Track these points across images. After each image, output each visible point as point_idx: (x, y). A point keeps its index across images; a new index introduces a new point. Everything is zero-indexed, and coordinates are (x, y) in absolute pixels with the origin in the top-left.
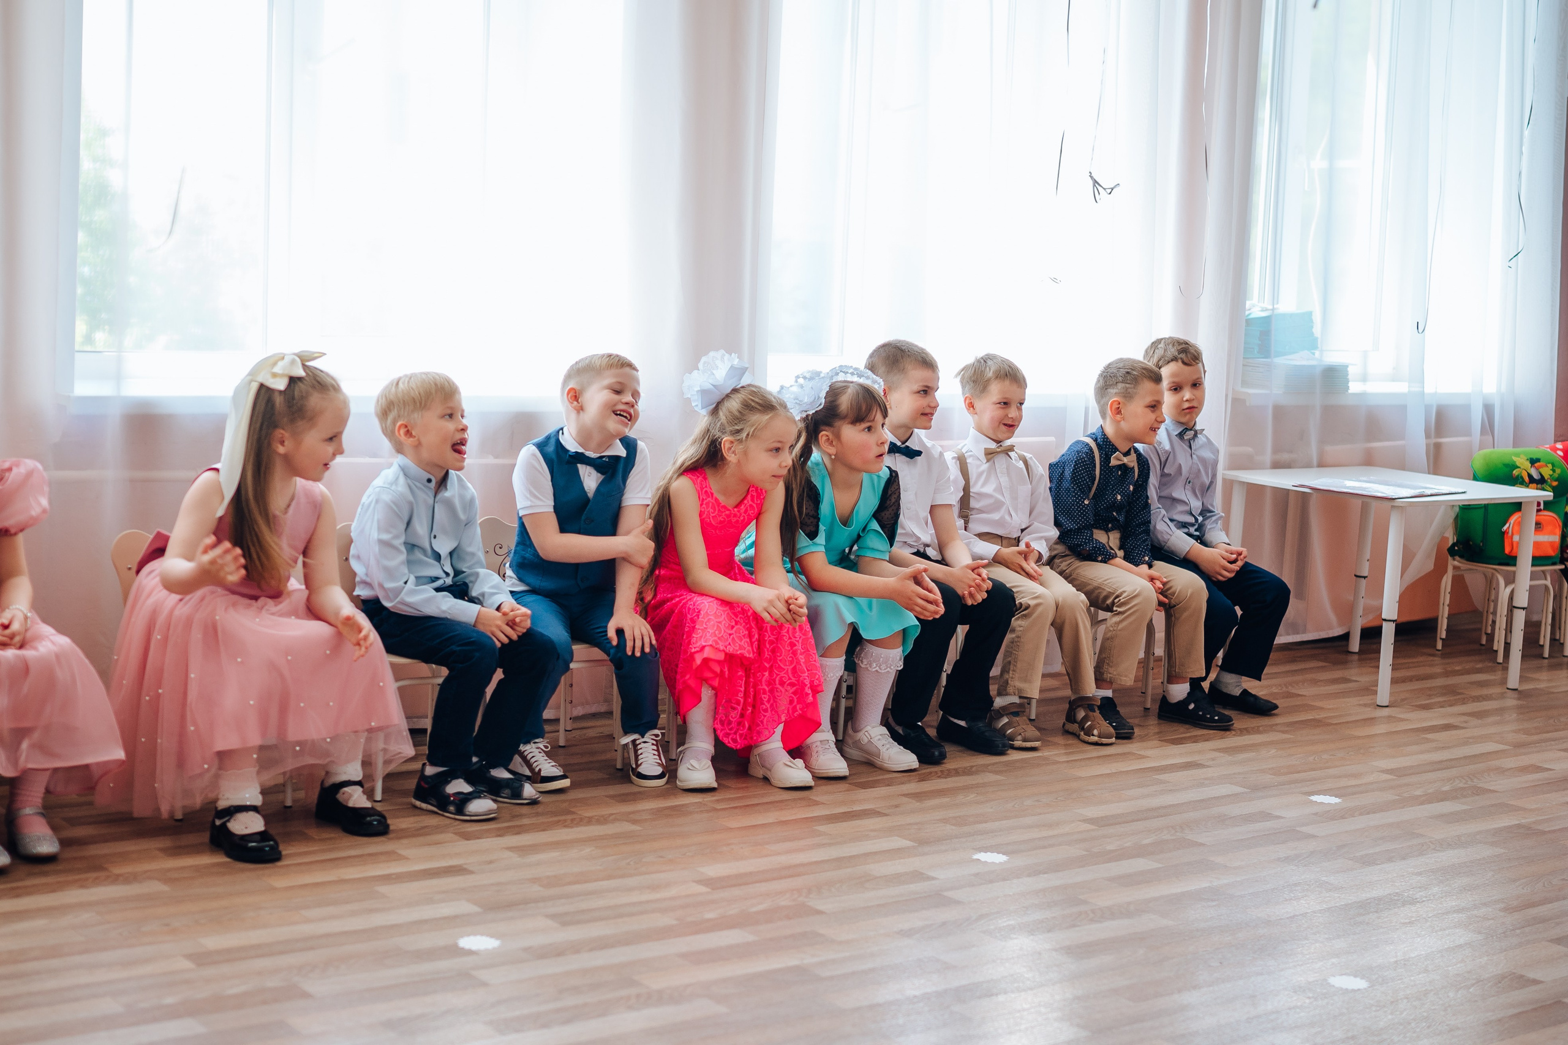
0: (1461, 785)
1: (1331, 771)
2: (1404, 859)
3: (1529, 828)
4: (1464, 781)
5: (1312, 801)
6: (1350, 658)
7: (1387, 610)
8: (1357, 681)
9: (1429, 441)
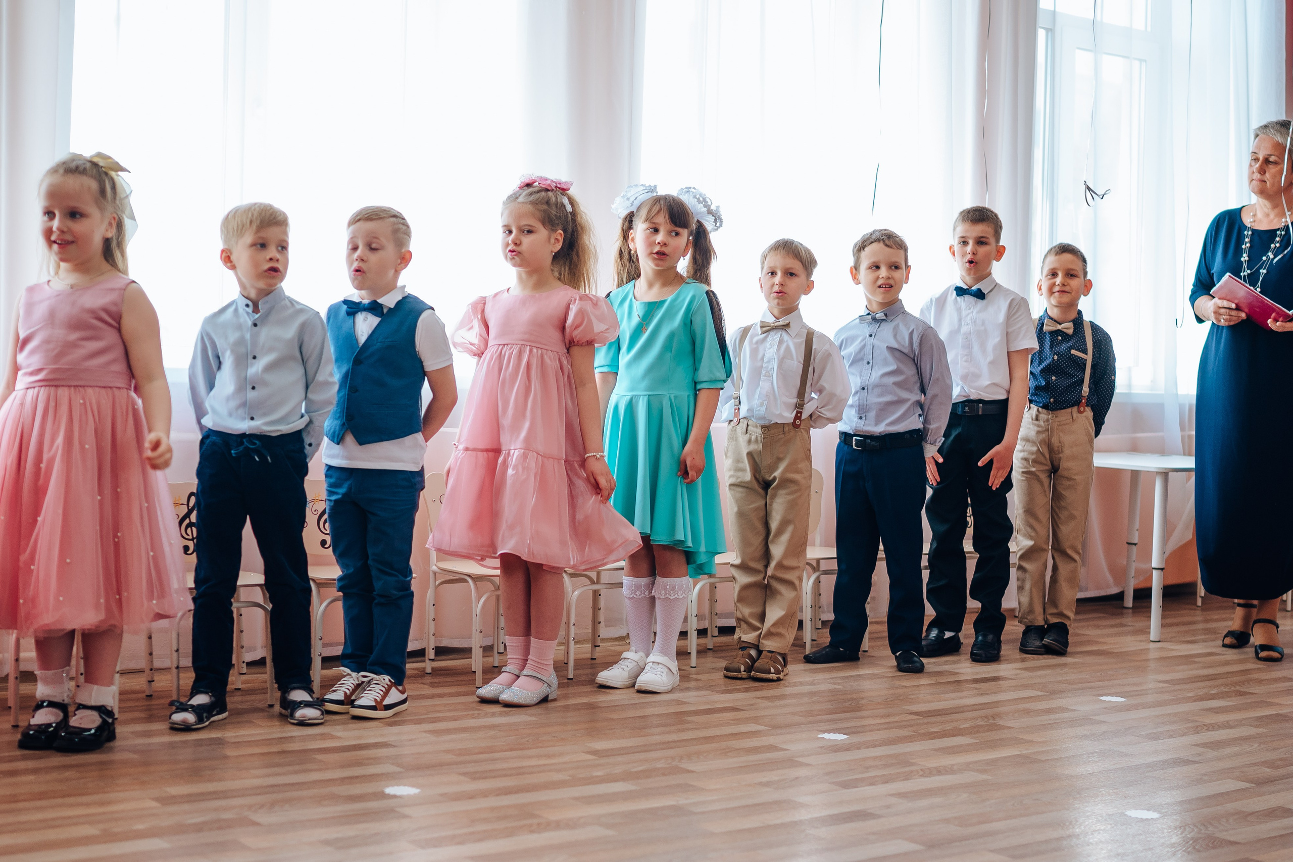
0: (1225, 690)
1: (1117, 682)
3: (1286, 717)
4: (1228, 688)
5: (1101, 700)
6: (1125, 611)
7: (1156, 560)
8: (1132, 626)
9: (1184, 433)
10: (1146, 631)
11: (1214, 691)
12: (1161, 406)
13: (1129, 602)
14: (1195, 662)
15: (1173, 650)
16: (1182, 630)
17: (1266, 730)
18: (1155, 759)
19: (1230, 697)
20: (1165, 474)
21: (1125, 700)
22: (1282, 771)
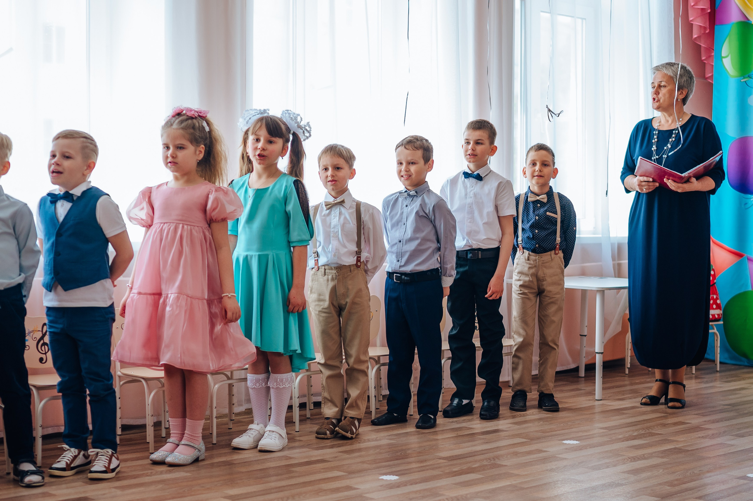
0: (643, 432)
1: (574, 430)
2: (615, 466)
3: (680, 449)
4: (644, 430)
5: (564, 443)
6: (580, 379)
7: (598, 348)
8: (584, 390)
9: (614, 262)
10: (592, 393)
11: (635, 434)
12: (600, 245)
13: (582, 373)
14: (624, 414)
15: (610, 405)
16: (616, 391)
17: (667, 460)
18: (597, 484)
19: (645, 437)
20: (602, 291)
21: (579, 442)
22: (677, 488)
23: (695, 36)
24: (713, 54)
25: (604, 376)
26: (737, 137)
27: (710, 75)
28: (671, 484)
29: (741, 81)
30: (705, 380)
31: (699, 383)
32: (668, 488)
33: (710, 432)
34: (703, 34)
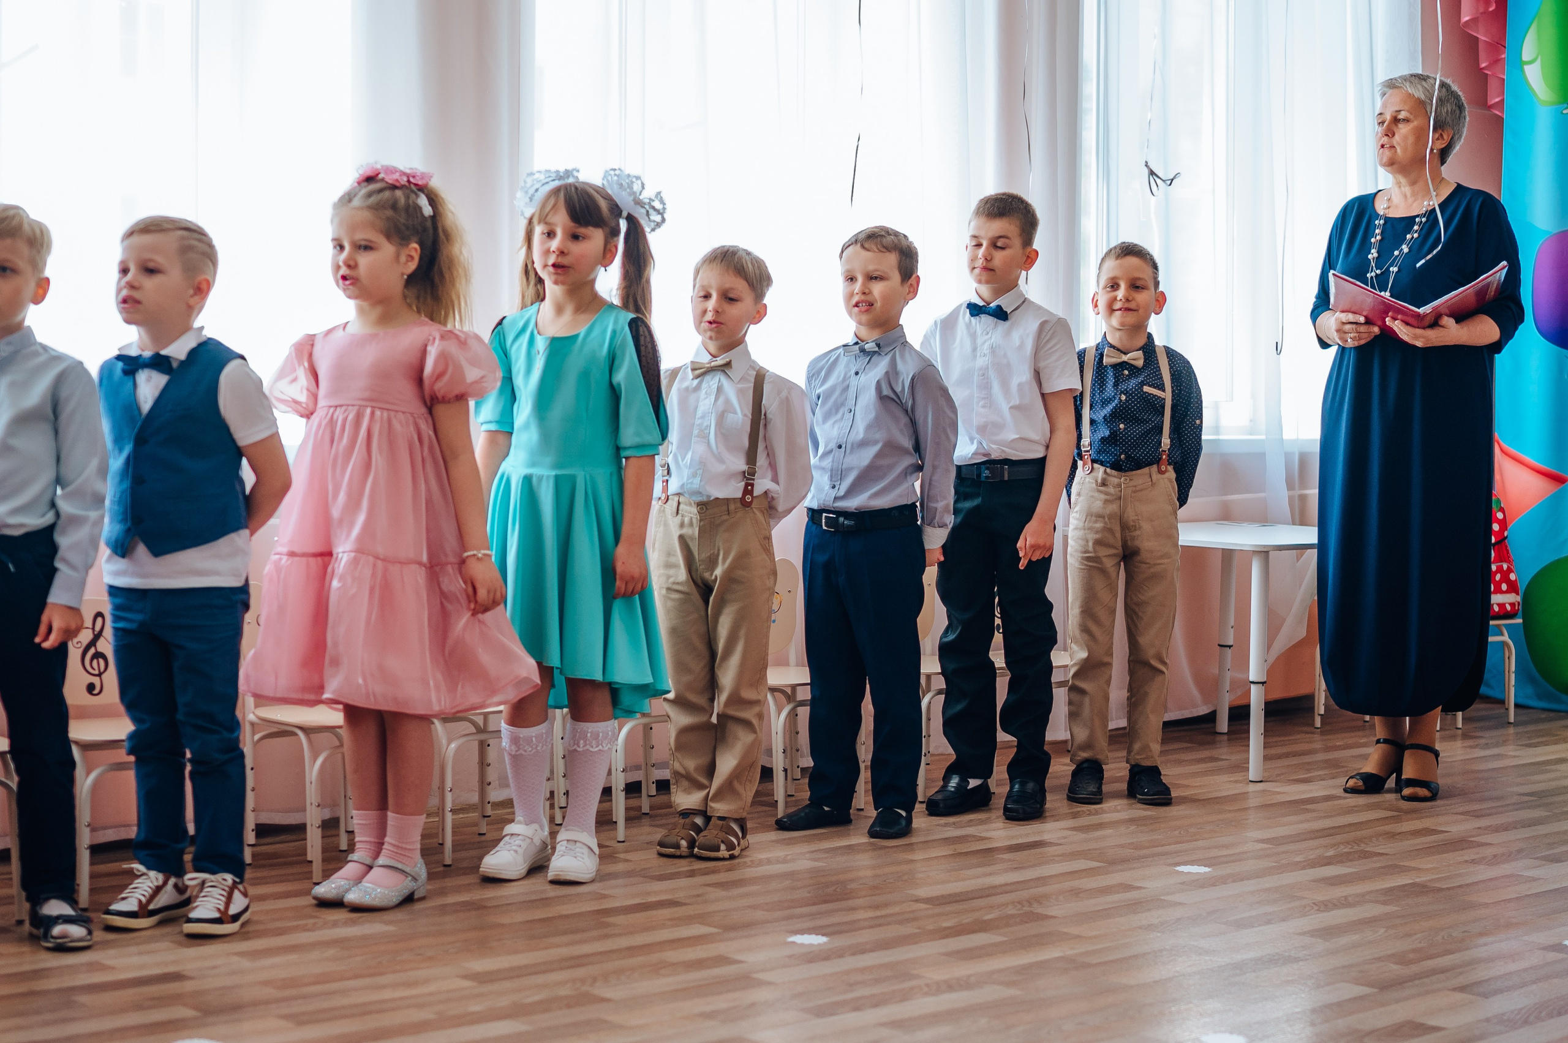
0: (1345, 850)
1: (1200, 843)
2: (1284, 920)
3: (1425, 886)
4: (1350, 846)
5: (1178, 872)
6: (1219, 738)
7: (1255, 672)
8: (1226, 760)
9: (1292, 493)
10: (1243, 766)
11: (1331, 853)
12: (1262, 455)
13: (1223, 725)
14: (1308, 811)
15: (1279, 793)
16: (1294, 763)
17: (1396, 908)
18: (1244, 957)
19: (1351, 860)
20: (1264, 553)
21: (1209, 869)
22: (1414, 969)
23: (1465, 18)
24: (1503, 56)
25: (1267, 732)
26: (1555, 231)
27: (1497, 100)
28: (1401, 959)
29: (1562, 113)
30: (1483, 741)
31: (1471, 747)
32: (1395, 967)
33: (1489, 852)
34: (1482, 13)
